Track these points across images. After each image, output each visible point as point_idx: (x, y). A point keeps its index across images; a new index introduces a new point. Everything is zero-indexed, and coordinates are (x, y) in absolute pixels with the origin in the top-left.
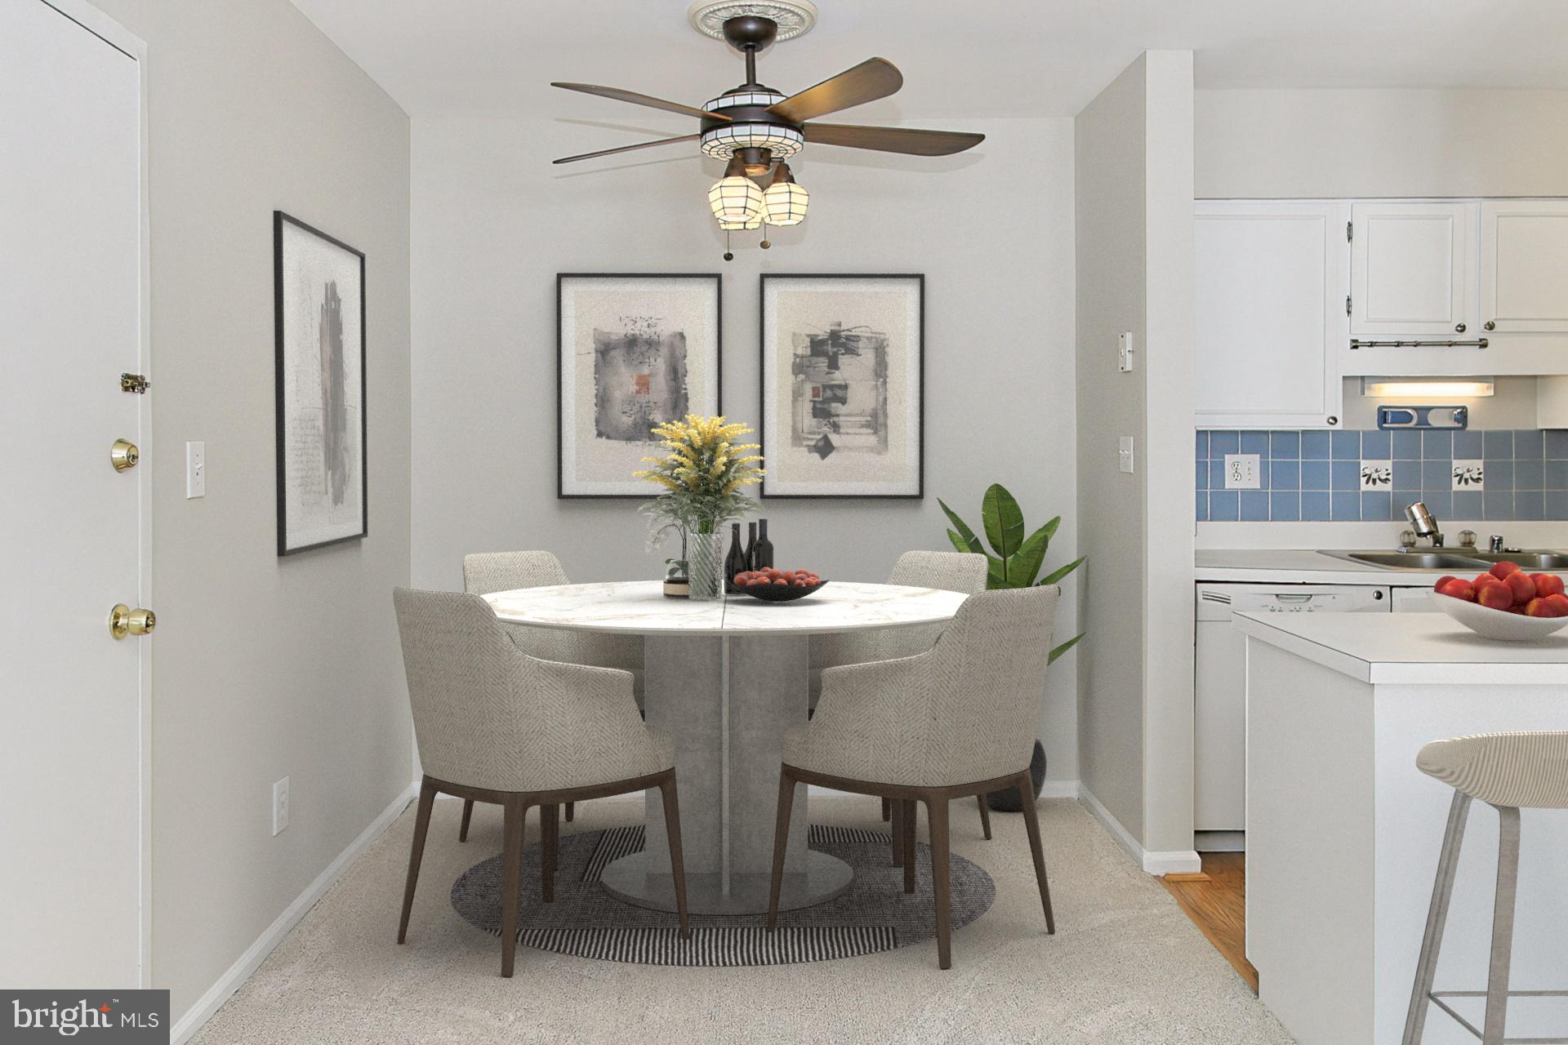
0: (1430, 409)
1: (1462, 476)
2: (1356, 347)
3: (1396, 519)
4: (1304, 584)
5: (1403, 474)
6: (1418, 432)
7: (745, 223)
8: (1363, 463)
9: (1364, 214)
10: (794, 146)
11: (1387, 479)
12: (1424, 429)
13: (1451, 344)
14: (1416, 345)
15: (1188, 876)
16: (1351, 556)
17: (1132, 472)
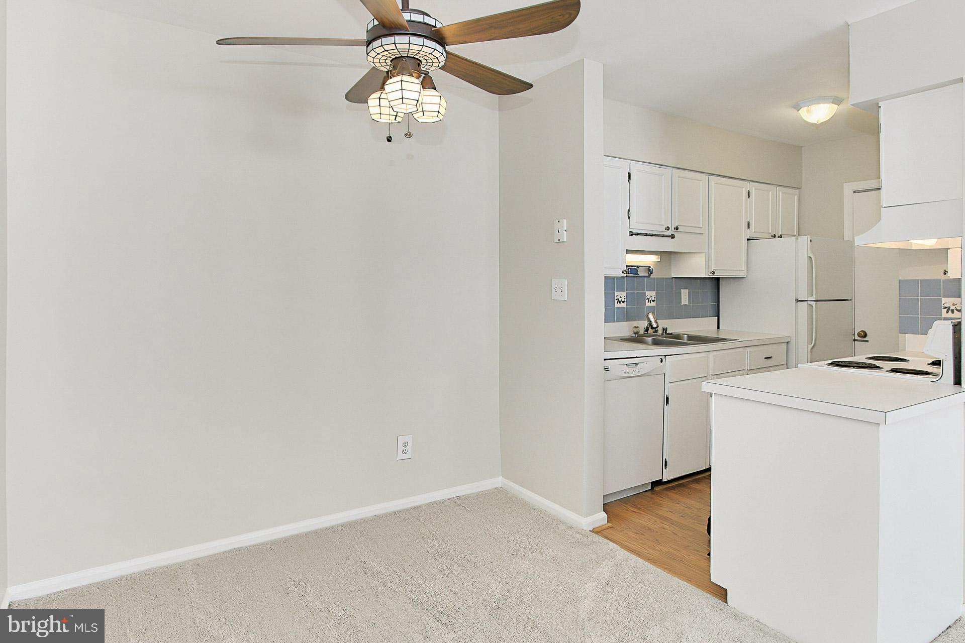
0: (638, 267)
1: (649, 299)
2: (632, 235)
3: (628, 320)
4: (637, 357)
5: (630, 299)
6: (634, 278)
7: (397, 112)
8: (617, 293)
9: (636, 168)
10: (428, 61)
11: (624, 301)
12: (637, 277)
13: (663, 236)
14: (646, 235)
15: (604, 527)
16: (621, 339)
17: (566, 299)
